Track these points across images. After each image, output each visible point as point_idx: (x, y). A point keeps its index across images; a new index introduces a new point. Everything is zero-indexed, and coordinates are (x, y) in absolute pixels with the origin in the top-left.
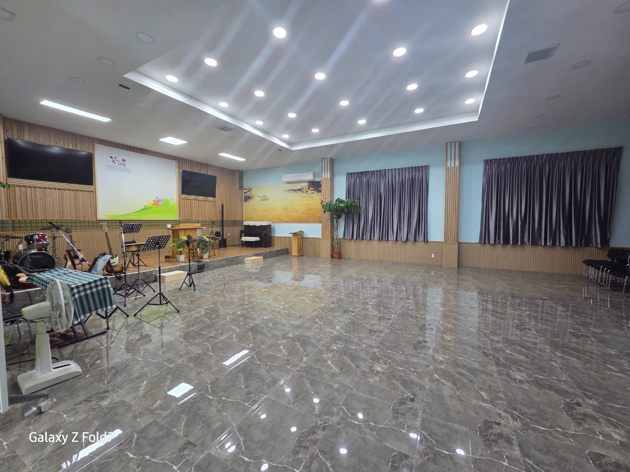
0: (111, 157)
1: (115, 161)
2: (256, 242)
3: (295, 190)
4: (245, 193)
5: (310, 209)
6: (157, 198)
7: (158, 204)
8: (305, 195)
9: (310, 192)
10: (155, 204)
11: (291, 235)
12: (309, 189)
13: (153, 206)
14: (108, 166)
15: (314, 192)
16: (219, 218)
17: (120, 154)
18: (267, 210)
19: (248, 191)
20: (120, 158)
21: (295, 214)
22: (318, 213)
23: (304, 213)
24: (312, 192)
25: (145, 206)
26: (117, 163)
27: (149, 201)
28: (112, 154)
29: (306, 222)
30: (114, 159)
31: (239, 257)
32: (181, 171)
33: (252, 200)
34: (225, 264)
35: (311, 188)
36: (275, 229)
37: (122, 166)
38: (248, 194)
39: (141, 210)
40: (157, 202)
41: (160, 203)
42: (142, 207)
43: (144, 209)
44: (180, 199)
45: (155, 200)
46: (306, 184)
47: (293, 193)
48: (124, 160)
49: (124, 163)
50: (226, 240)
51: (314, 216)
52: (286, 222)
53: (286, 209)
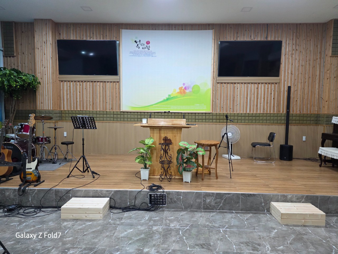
0: (136, 41)
1: (139, 46)
6: (184, 84)
7: (184, 92)
10: (181, 93)
13: (179, 95)
14: (131, 52)
16: (283, 110)
17: (144, 36)
20: (144, 41)
25: (169, 95)
26: (141, 47)
27: (174, 90)
28: (136, 38)
30: (138, 43)
32: (219, 43)
37: (147, 49)
39: (164, 101)
40: (184, 90)
41: (187, 91)
42: (166, 97)
43: (168, 99)
44: (216, 84)
45: (182, 88)
48: (148, 43)
49: (148, 45)
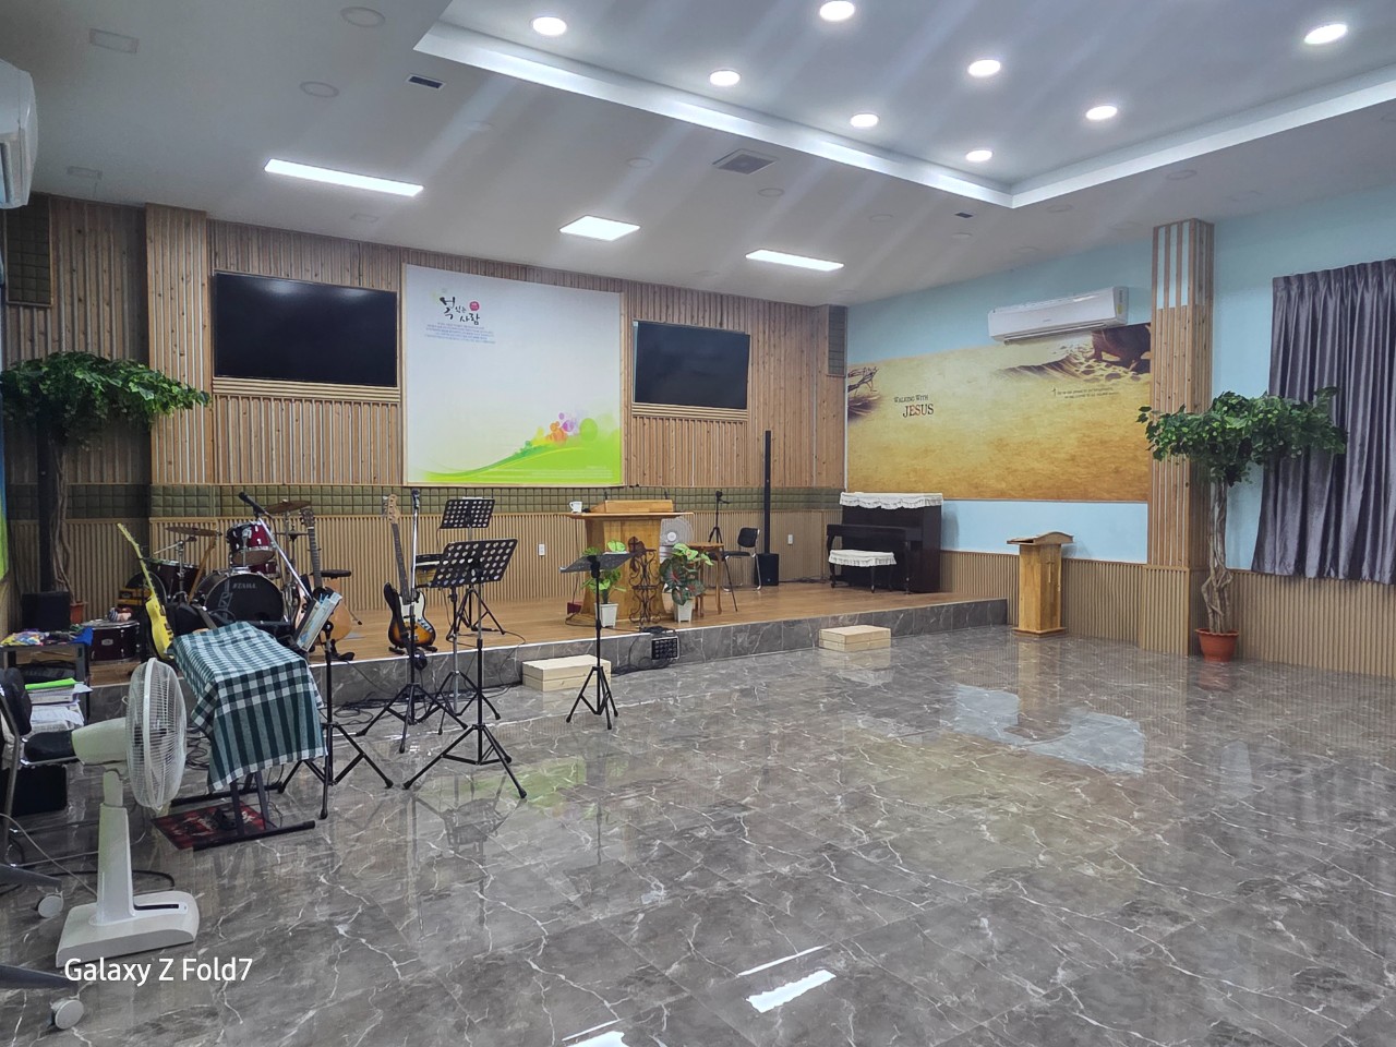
0: (442, 299)
1: (453, 311)
2: (880, 570)
3: (1039, 369)
4: (851, 388)
5: (1103, 442)
6: (561, 416)
7: (564, 437)
8: (1080, 385)
9: (1101, 370)
10: (554, 437)
11: (1015, 550)
12: (1098, 358)
13: (551, 443)
14: (431, 327)
15: (1120, 370)
16: (755, 481)
17: (466, 288)
18: (926, 451)
19: (862, 382)
20: (464, 301)
21: (1036, 465)
22: (1135, 459)
23: (1073, 458)
24: (1110, 370)
25: (528, 443)
26: (457, 316)
27: (537, 428)
28: (445, 291)
29: (1085, 496)
30: (450, 304)
31: (799, 621)
32: (636, 324)
33: (873, 413)
34: (746, 644)
35: (1105, 356)
36: (954, 521)
37: (471, 323)
38: (863, 390)
39: (516, 456)
40: (561, 431)
41: (569, 434)
42: (521, 446)
43: (524, 453)
44: (631, 417)
45: (557, 424)
46: (1087, 341)
47: (1032, 383)
48: (474, 306)
49: (475, 313)
50: (776, 557)
51: (1117, 471)
52: (1001, 495)
53: (1000, 445)
